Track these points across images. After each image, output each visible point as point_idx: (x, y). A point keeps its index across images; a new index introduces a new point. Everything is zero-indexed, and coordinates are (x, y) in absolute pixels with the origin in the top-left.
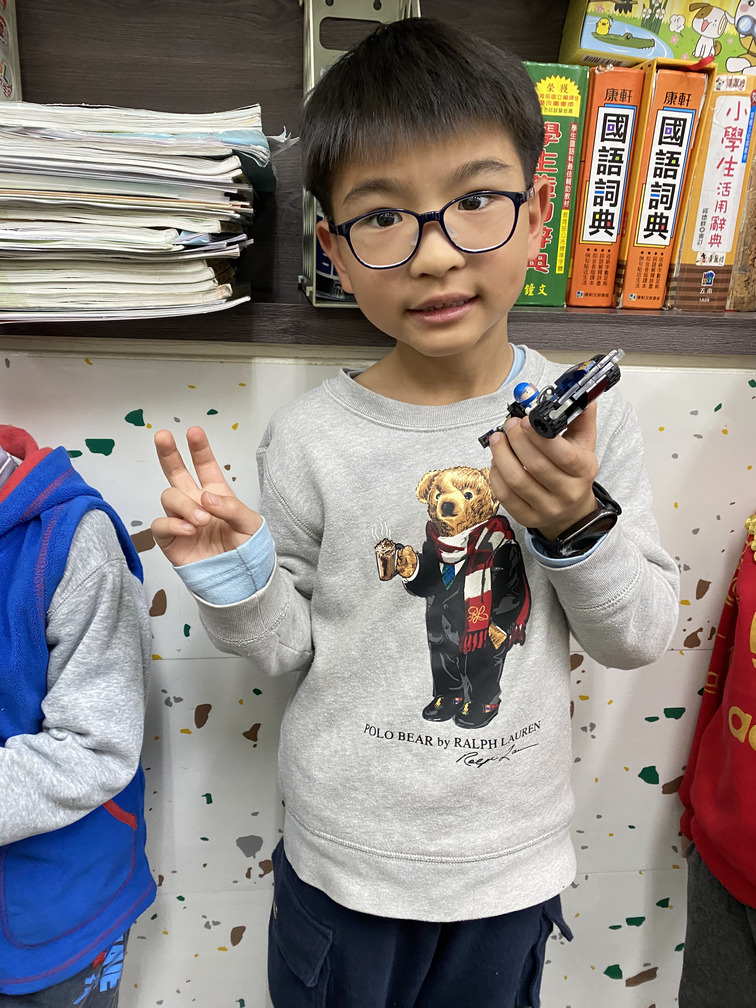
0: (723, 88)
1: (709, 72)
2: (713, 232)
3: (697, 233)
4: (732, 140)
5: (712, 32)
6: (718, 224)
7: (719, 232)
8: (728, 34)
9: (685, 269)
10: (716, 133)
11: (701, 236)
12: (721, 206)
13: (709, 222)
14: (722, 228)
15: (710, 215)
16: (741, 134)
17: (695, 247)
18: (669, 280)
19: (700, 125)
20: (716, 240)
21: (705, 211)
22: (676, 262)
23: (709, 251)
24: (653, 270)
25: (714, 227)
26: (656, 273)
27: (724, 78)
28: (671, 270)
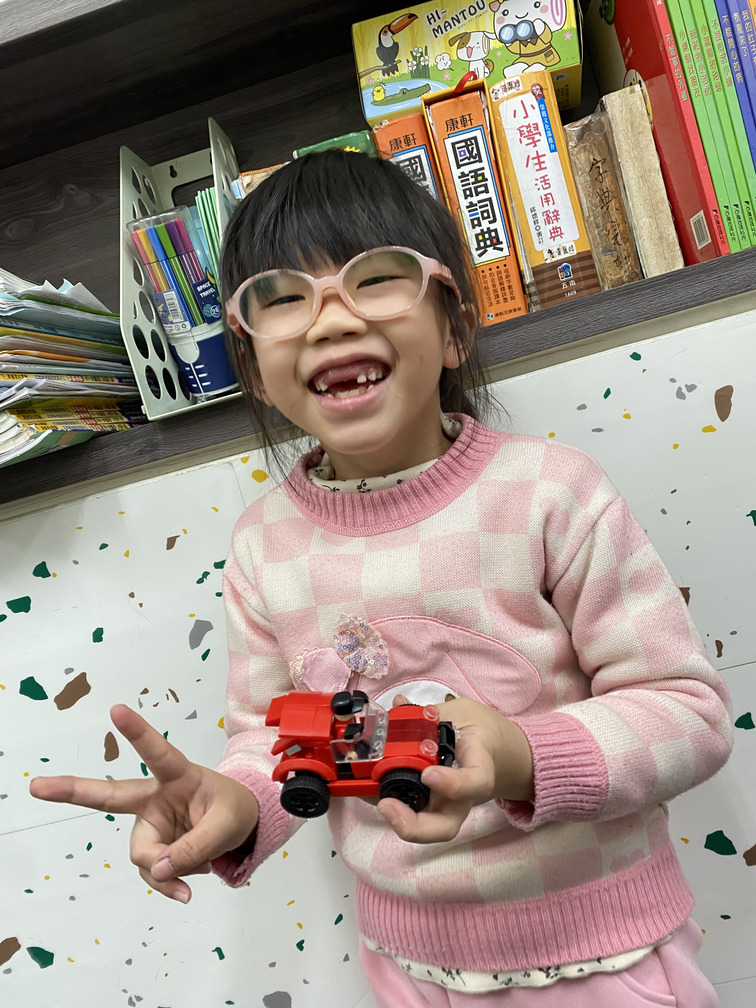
0: (501, 95)
4: (530, 136)
5: (479, 53)
6: (552, 217)
7: (556, 224)
8: (495, 50)
10: (511, 136)
11: (539, 234)
12: (547, 199)
13: (541, 219)
14: (557, 219)
15: (539, 211)
16: (537, 128)
17: (538, 247)
20: (556, 233)
21: (533, 210)
23: (554, 245)
24: (501, 284)
25: (548, 221)
26: (506, 285)
28: (522, 277)
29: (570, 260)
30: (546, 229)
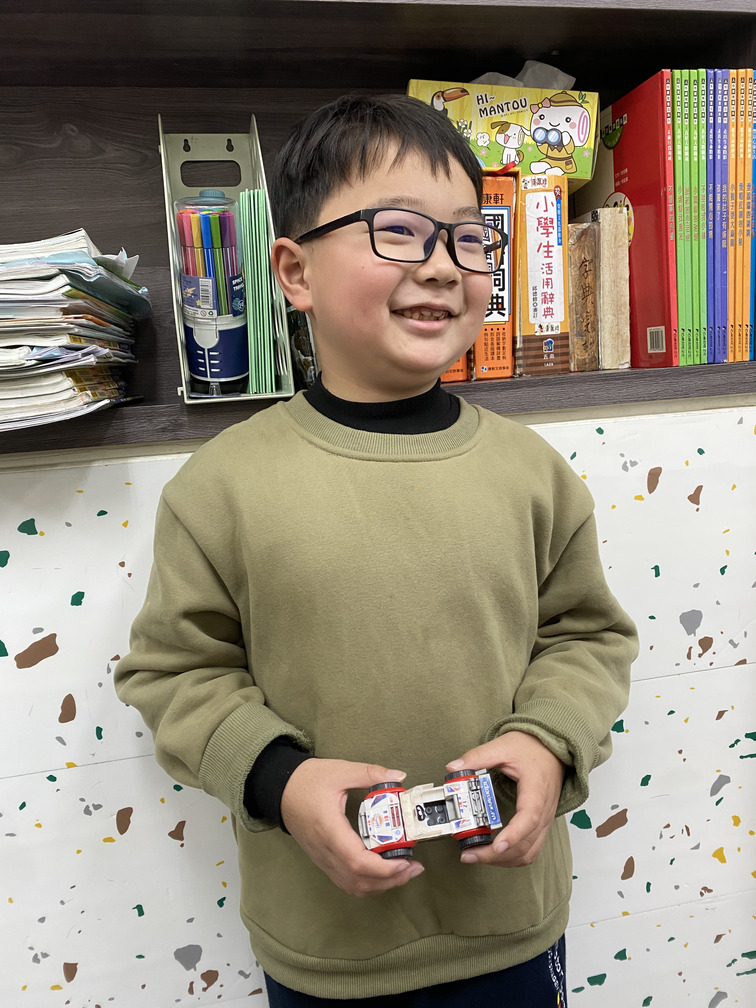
0: (529, 186)
1: (515, 175)
2: (545, 306)
3: (531, 308)
4: (546, 228)
5: (513, 143)
6: (548, 298)
7: (550, 305)
8: (528, 144)
9: (526, 339)
10: (531, 223)
11: (535, 310)
12: (547, 283)
13: (540, 297)
14: (552, 301)
15: (540, 290)
16: (552, 222)
17: (532, 320)
18: (514, 350)
19: (516, 218)
20: (549, 312)
21: (535, 288)
22: (518, 334)
23: (545, 322)
24: (498, 344)
25: (545, 301)
26: (501, 346)
27: (528, 178)
28: (514, 342)
29: (554, 337)
30: (542, 307)
